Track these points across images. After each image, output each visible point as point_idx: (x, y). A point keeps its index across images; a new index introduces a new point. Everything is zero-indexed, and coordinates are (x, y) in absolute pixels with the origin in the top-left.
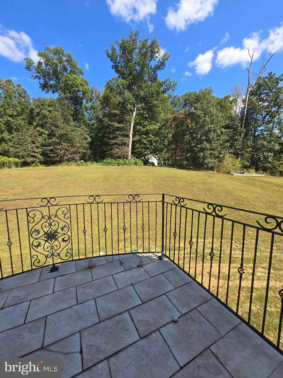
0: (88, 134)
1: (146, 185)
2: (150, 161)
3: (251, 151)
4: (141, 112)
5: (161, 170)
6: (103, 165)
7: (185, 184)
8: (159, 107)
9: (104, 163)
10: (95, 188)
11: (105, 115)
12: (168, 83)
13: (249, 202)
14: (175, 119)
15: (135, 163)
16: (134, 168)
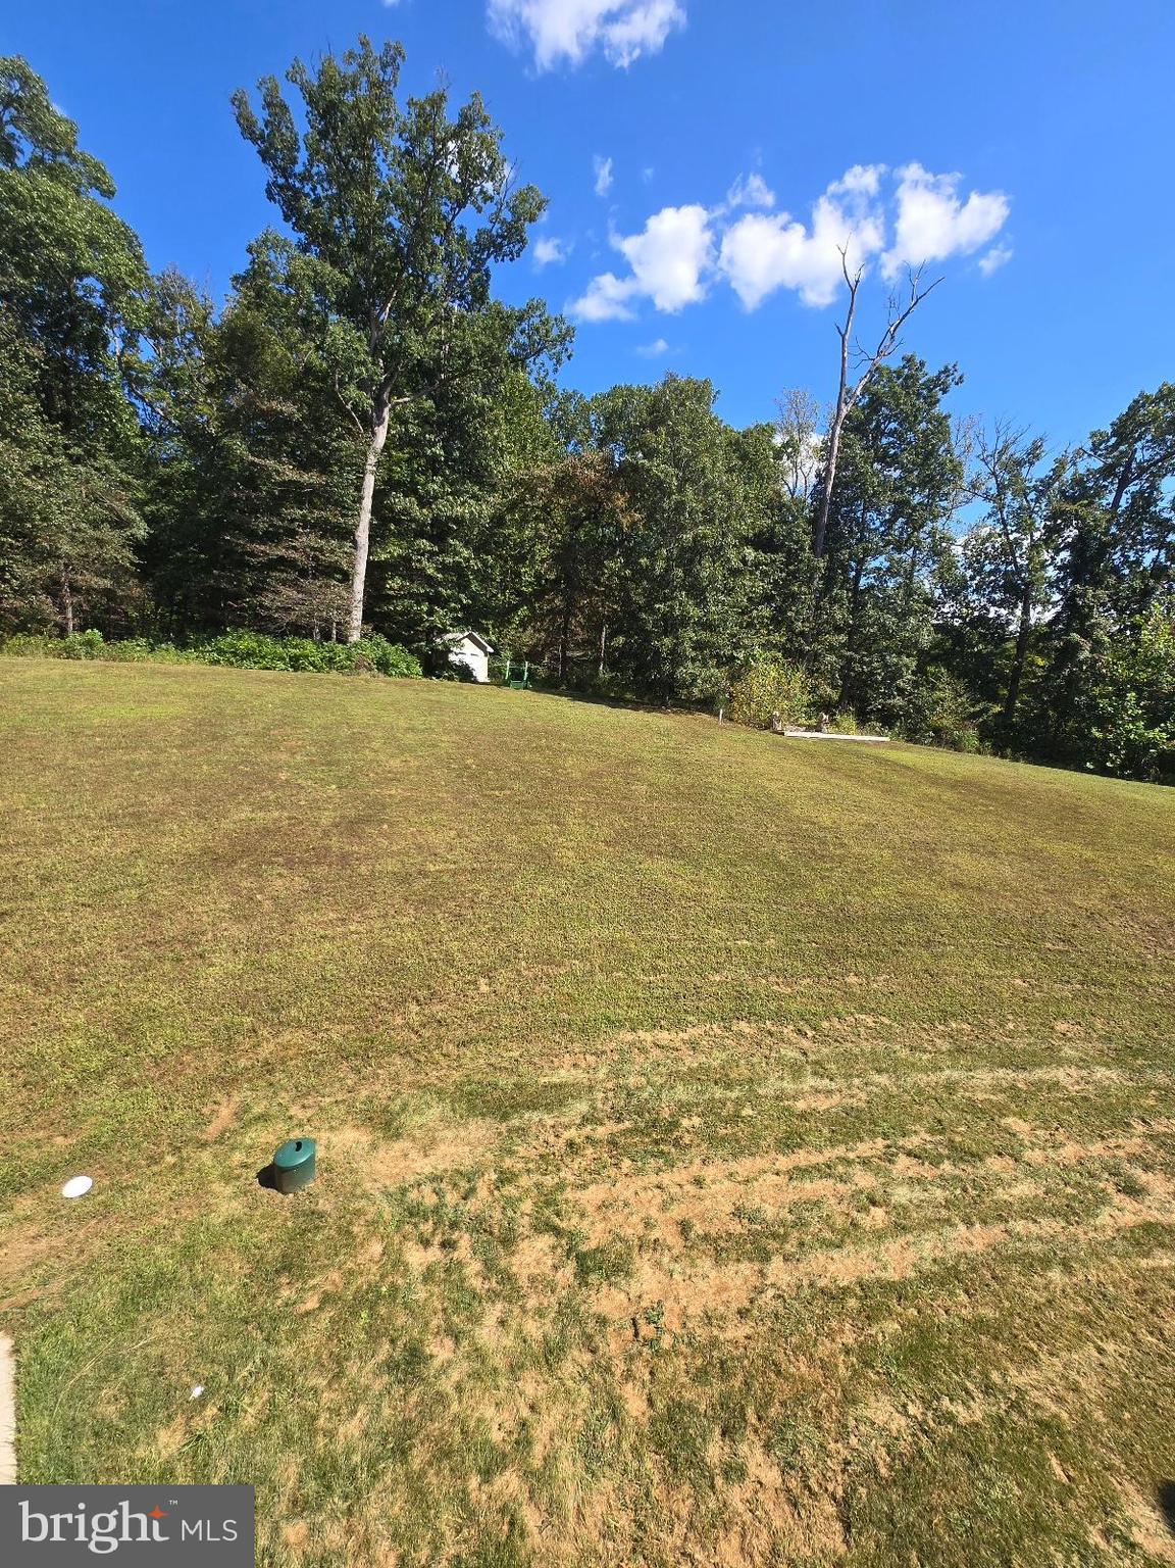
0: (139, 505)
1: (419, 767)
2: (452, 657)
3: (843, 645)
4: (414, 430)
5: (499, 700)
6: (217, 662)
7: (595, 765)
8: (496, 422)
9: (220, 652)
10: (127, 778)
11: (231, 421)
12: (536, 321)
13: (843, 845)
14: (564, 483)
15: (378, 664)
16: (372, 686)
